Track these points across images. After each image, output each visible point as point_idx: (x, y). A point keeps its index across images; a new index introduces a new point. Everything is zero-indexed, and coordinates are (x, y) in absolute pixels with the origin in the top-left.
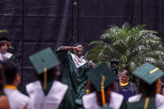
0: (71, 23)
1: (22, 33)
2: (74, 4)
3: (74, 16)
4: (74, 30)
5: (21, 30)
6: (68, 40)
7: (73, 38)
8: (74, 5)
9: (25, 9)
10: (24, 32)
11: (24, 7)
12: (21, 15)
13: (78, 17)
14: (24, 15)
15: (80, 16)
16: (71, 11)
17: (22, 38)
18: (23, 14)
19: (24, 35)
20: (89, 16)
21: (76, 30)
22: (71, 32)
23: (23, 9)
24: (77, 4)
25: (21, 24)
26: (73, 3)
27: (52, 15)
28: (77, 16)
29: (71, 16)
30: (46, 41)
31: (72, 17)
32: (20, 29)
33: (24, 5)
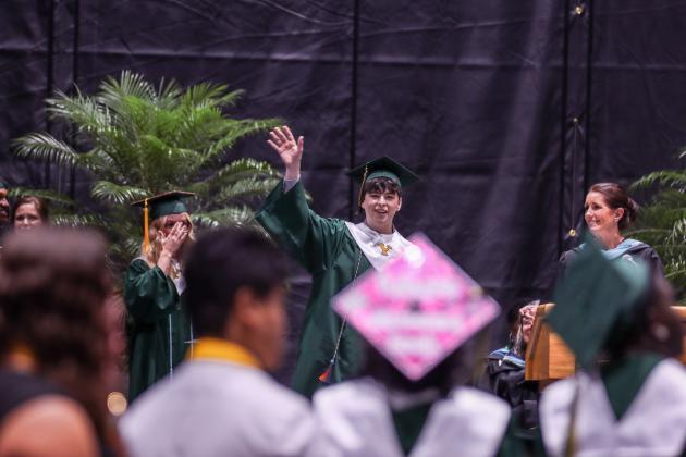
0: (559, 93)
1: (349, 133)
2: (573, 13)
3: (571, 64)
4: (572, 124)
5: (346, 120)
6: (544, 165)
7: (568, 156)
8: (571, 18)
9: (362, 34)
10: (360, 129)
11: (361, 23)
12: (349, 58)
13: (589, 69)
14: (362, 58)
15: (597, 64)
16: (561, 45)
17: (348, 156)
18: (355, 54)
19: (358, 144)
20: (637, 66)
21: (580, 123)
22: (558, 130)
23: (356, 33)
24: (587, 14)
25: (348, 94)
26: (568, 8)
27: (480, 61)
28: (584, 65)
29: (559, 62)
30: (452, 171)
31: (565, 70)
32: (340, 117)
33: (362, 16)
